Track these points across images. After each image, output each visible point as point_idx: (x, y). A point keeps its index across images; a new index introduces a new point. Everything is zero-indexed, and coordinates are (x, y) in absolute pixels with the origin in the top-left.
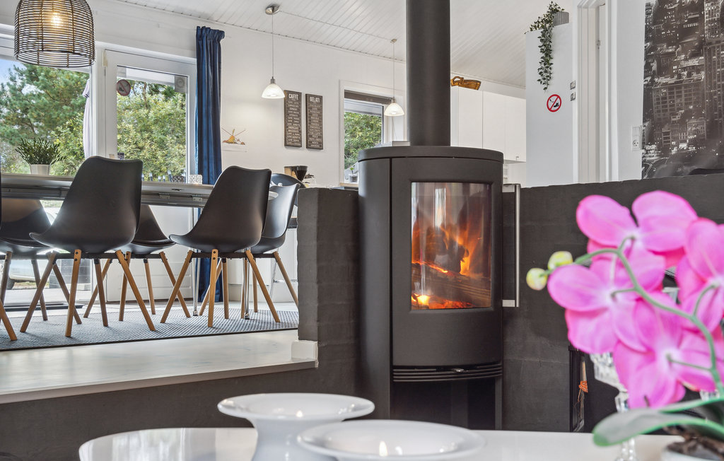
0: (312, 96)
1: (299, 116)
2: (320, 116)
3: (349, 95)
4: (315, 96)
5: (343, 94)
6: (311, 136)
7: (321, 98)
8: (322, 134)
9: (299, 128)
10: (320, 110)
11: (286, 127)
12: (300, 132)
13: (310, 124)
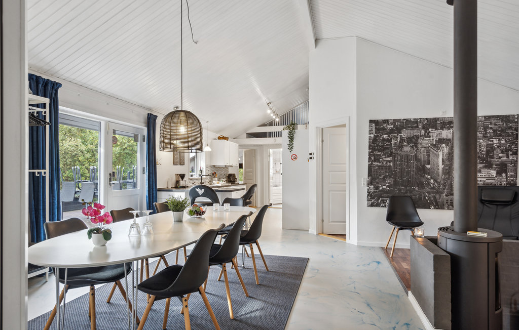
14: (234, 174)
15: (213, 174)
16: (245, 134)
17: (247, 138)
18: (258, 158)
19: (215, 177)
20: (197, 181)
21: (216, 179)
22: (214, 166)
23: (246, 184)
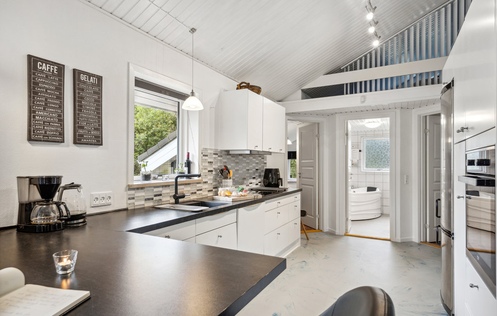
0: (84, 73)
1: (60, 98)
2: (99, 102)
3: (140, 83)
4: (90, 75)
5: (133, 82)
6: (82, 128)
7: (100, 79)
8: (101, 125)
9: (60, 116)
10: (99, 93)
11: (31, 112)
12: (61, 121)
13: (80, 110)
14: (277, 170)
15: (222, 171)
16: (300, 92)
17: (303, 98)
18: (325, 138)
19: (226, 178)
20: (165, 191)
21: (230, 182)
22: (228, 152)
23: (300, 190)
